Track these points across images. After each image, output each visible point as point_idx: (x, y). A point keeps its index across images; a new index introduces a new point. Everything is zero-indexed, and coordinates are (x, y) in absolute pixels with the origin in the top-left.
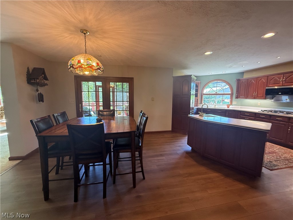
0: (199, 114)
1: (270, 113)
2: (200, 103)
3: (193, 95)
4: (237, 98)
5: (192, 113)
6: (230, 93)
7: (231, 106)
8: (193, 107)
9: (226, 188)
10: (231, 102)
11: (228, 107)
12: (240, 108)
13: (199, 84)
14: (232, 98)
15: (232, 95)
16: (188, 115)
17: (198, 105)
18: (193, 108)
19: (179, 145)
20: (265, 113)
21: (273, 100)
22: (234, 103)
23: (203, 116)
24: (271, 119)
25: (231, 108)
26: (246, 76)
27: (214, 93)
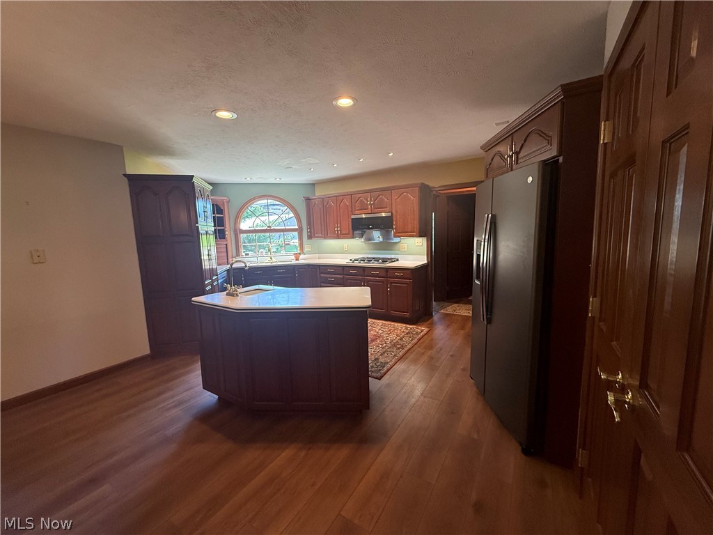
0: (225, 289)
1: (362, 264)
2: (234, 254)
3: (207, 233)
4: (310, 237)
5: (212, 285)
6: (297, 227)
7: (302, 256)
8: (214, 267)
9: (313, 485)
10: (301, 245)
11: (297, 260)
12: (319, 258)
13: (225, 203)
14: (301, 238)
15: (300, 230)
16: (193, 299)
17: (230, 260)
18: (213, 272)
19: (175, 399)
20: (357, 264)
21: (363, 240)
22: (306, 249)
23: (237, 295)
24: (366, 274)
25: (304, 260)
26: (320, 192)
27: (264, 228)
